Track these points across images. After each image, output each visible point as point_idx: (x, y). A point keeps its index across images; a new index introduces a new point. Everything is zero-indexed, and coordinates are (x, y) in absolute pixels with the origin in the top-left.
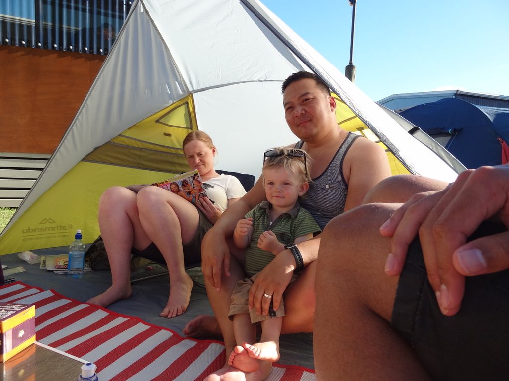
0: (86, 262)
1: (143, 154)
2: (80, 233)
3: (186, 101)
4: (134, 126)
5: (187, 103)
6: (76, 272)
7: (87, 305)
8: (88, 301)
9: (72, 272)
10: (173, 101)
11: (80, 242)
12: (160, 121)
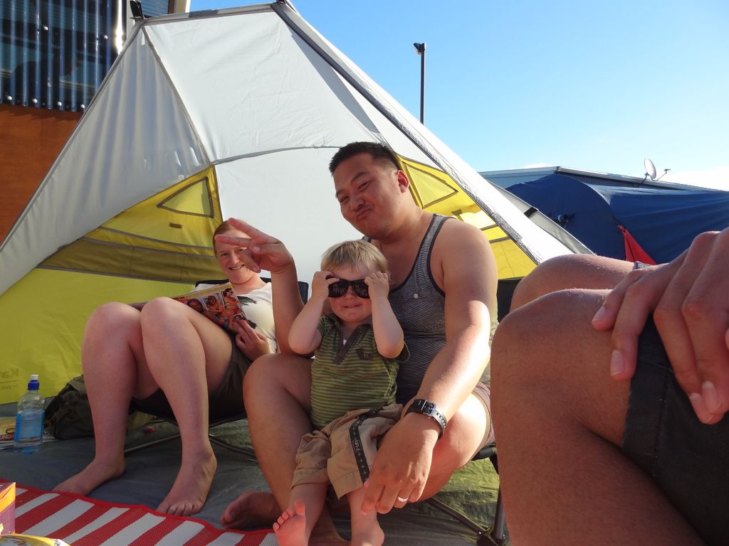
0: (45, 426)
1: (137, 255)
2: (36, 381)
3: (205, 175)
4: (123, 212)
5: (207, 179)
6: (30, 444)
7: (55, 495)
8: (55, 489)
9: (23, 445)
10: (185, 177)
11: (37, 395)
12: (164, 205)
